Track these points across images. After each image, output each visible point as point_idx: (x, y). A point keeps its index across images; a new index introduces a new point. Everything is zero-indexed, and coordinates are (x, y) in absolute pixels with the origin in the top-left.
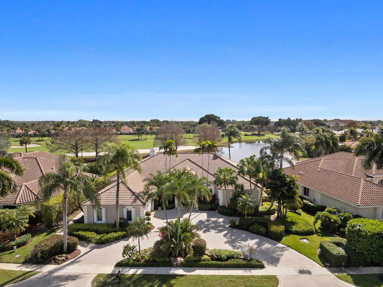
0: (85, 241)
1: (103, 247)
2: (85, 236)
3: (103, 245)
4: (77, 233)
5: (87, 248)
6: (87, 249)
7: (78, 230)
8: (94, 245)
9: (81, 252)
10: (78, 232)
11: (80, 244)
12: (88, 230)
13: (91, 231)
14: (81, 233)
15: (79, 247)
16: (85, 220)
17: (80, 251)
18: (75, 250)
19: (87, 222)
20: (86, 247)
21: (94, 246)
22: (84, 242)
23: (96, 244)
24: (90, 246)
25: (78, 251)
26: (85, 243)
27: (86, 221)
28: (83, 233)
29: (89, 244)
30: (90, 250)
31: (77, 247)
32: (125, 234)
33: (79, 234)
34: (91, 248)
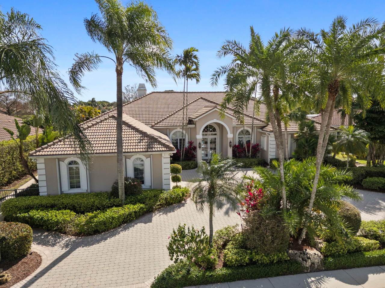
0: (48, 230)
1: (98, 242)
2: (48, 220)
3: (97, 237)
4: (26, 215)
5: (56, 247)
6: (58, 251)
7: (28, 209)
8: (73, 238)
9: (41, 260)
10: (28, 212)
11: (35, 239)
12: (52, 207)
13: (59, 209)
14: (37, 214)
15: (35, 248)
16: (41, 190)
17: (40, 256)
18: (25, 256)
19: (46, 194)
20: (53, 245)
21: (74, 242)
22: (46, 233)
23: (77, 235)
24: (63, 242)
25: (32, 257)
26: (47, 236)
27: (43, 190)
28: (41, 213)
29: (59, 238)
30: (64, 251)
31: (29, 248)
32: (141, 208)
33: (31, 218)
34: (67, 246)
